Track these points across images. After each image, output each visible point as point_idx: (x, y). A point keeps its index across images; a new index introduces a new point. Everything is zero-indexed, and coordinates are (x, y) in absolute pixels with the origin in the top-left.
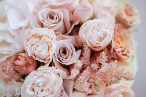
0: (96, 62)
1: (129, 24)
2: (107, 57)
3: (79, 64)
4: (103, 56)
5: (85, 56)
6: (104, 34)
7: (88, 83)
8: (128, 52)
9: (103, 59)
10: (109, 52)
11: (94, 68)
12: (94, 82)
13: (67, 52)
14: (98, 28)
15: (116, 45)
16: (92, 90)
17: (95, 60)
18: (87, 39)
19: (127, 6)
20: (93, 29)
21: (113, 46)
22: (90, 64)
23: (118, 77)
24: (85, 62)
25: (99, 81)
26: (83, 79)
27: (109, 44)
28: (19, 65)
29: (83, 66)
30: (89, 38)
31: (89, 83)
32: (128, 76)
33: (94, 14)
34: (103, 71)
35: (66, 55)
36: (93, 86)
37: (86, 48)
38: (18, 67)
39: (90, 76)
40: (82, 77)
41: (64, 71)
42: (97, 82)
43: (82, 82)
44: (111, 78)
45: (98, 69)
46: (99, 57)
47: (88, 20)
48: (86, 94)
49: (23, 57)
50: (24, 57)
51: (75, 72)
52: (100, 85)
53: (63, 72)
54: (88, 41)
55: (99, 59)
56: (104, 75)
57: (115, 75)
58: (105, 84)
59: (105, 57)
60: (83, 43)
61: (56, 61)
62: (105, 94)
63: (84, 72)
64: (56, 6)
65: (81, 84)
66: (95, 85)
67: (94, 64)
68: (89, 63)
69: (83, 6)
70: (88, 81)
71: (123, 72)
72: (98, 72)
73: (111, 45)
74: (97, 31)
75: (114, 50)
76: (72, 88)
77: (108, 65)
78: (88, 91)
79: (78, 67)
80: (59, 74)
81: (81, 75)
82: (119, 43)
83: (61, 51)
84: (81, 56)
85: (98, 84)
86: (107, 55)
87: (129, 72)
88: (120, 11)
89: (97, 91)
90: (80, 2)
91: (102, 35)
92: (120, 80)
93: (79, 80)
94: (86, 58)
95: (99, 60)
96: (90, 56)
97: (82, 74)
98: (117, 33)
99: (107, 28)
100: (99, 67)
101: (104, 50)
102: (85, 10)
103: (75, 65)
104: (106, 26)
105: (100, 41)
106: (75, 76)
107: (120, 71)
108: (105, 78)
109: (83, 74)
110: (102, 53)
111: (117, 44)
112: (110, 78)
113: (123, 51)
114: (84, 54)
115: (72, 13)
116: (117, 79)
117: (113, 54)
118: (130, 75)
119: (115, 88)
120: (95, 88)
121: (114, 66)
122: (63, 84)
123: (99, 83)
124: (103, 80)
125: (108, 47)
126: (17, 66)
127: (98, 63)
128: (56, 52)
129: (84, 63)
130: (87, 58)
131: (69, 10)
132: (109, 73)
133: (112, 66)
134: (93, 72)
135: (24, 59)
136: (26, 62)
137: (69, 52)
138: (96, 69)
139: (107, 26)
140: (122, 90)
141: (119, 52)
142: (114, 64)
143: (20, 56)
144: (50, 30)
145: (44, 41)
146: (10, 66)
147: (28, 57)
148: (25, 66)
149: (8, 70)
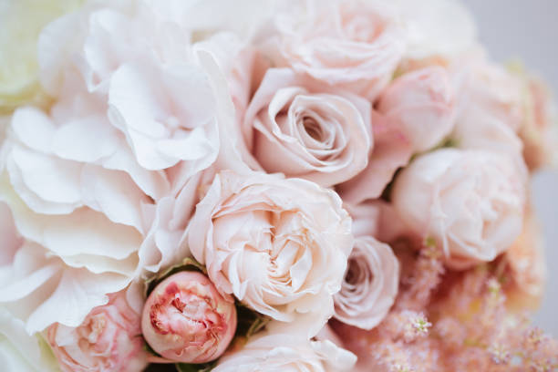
2: (503, 299)
28: (179, 330)
30: (452, 228)
35: (360, 288)
37: (434, 261)
38: (176, 337)
47: (436, 149)
49: (200, 296)
50: (206, 298)
60: (424, 243)
102: (437, 113)
105: (485, 237)
126: (169, 336)
135: (203, 304)
136: (213, 318)
143: (184, 290)
144: (327, 194)
145: (301, 237)
146: (119, 325)
147: (218, 299)
148: (208, 336)
149: (111, 345)
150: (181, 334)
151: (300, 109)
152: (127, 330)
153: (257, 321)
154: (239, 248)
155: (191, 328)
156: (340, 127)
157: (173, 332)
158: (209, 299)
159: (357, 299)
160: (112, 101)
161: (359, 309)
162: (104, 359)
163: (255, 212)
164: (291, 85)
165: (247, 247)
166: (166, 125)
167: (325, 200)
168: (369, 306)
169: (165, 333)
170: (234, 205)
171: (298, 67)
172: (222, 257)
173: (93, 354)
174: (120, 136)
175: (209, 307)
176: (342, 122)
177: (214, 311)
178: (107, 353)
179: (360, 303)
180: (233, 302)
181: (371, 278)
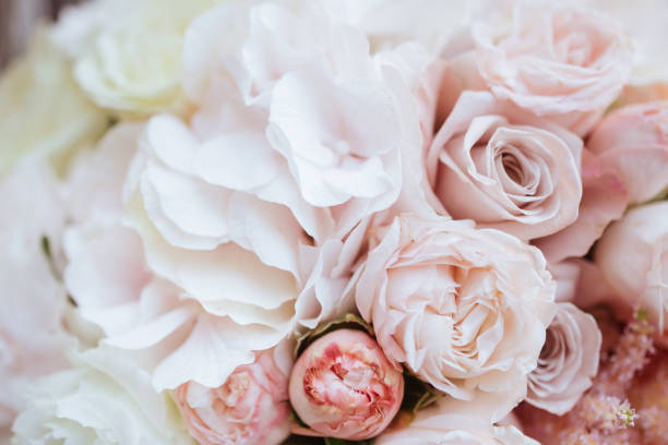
28: (336, 401)
38: (333, 410)
47: (654, 200)
49: (366, 363)
50: (373, 365)
126: (325, 407)
135: (369, 373)
136: (379, 390)
143: (347, 354)
144: (530, 252)
145: (493, 301)
146: (262, 387)
147: (387, 367)
148: (372, 411)
149: (252, 411)
150: (339, 405)
151: (500, 144)
152: (272, 394)
153: (427, 395)
154: (418, 309)
155: (352, 400)
156: (547, 169)
157: (331, 403)
158: (376, 366)
159: (548, 377)
160: (274, 118)
161: (551, 389)
162: (242, 426)
163: (439, 267)
164: (489, 113)
165: (429, 308)
166: (334, 150)
167: (525, 258)
168: (563, 387)
169: (320, 403)
170: (414, 256)
171: (499, 90)
172: (397, 318)
173: (230, 419)
174: (280, 161)
175: (375, 376)
176: (550, 163)
177: (381, 382)
178: (248, 419)
179: (551, 382)
180: (402, 371)
181: (568, 352)
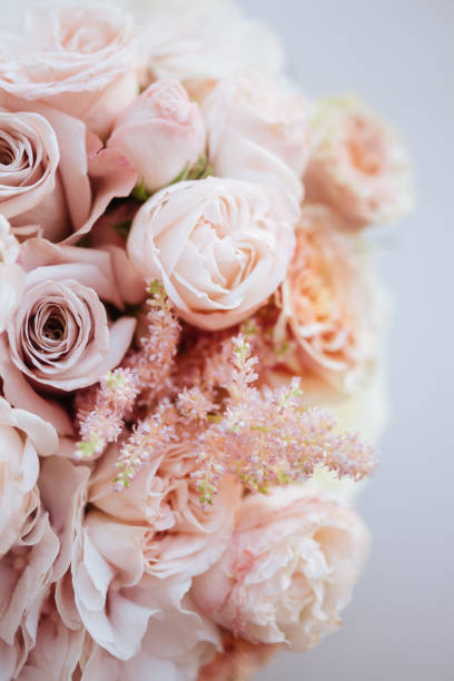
0: (203, 382)
1: (363, 211)
2: (254, 360)
3: (123, 388)
4: (238, 355)
5: (151, 353)
6: (248, 251)
7: (158, 479)
8: (351, 340)
9: (235, 372)
10: (267, 337)
11: (194, 412)
12: (187, 476)
13: (70, 326)
14: (220, 220)
15: (298, 308)
16: (178, 515)
17: (197, 371)
18: (166, 270)
19: (359, 124)
20: (197, 226)
21: (287, 311)
22: (176, 389)
23: (300, 460)
24: (152, 381)
25: (212, 475)
26: (137, 461)
27: (266, 302)
29: (140, 397)
30: (175, 268)
31: (166, 480)
32: (349, 457)
33: (207, 152)
34: (237, 431)
35: (63, 343)
36: (184, 496)
37: (161, 313)
39: (173, 446)
40: (131, 452)
41: (47, 420)
42: (203, 477)
43: (131, 475)
44: (272, 461)
45: (211, 414)
46: (216, 357)
47: (177, 180)
48: (146, 535)
51: (99, 427)
52: (215, 493)
53: (43, 422)
54: (172, 279)
55: (216, 369)
56: (237, 447)
57: (291, 448)
58: (239, 489)
59: (247, 359)
60: (148, 289)
61: (12, 366)
62: (236, 533)
63: (145, 426)
64: (28, 97)
65: (126, 486)
66: (192, 489)
67: (191, 392)
68: (169, 382)
69: (158, 107)
70: (159, 473)
71: (327, 436)
72: (209, 432)
73: (278, 304)
74: (215, 237)
75: (289, 329)
76: (83, 504)
77: (259, 402)
78: (158, 519)
79: (116, 405)
80: (22, 435)
81: (128, 443)
82: (313, 299)
83: (40, 322)
84: (135, 347)
85: (209, 490)
86: (254, 351)
87: (353, 440)
88: (324, 146)
89: (201, 521)
90: (142, 90)
91: (242, 256)
92: (312, 472)
93: (118, 464)
94: (157, 358)
95: (216, 371)
96: (175, 352)
97: (132, 439)
98: (307, 250)
99: (261, 225)
100: (217, 407)
101: (243, 328)
102: (168, 132)
103: (105, 393)
104: (258, 216)
105: (229, 286)
106: (99, 447)
107: (313, 430)
108: (240, 461)
109: (137, 437)
110: (234, 339)
111: (305, 302)
112: (264, 463)
113: (327, 337)
114: (147, 343)
115: (105, 137)
116: (296, 468)
117: (284, 348)
118: (360, 452)
119: (285, 509)
120: (189, 502)
121: (286, 406)
122: (40, 483)
123: (213, 484)
124: (233, 468)
125: (264, 312)
127: (210, 388)
128: (15, 325)
129: (144, 385)
130: (163, 363)
131: (88, 121)
132: (260, 437)
133: (279, 409)
134: (188, 427)
137: (78, 328)
138: (203, 416)
139: (266, 216)
140: (315, 517)
141: (309, 340)
142: (287, 397)
161: (60, 366)
179: (60, 359)
